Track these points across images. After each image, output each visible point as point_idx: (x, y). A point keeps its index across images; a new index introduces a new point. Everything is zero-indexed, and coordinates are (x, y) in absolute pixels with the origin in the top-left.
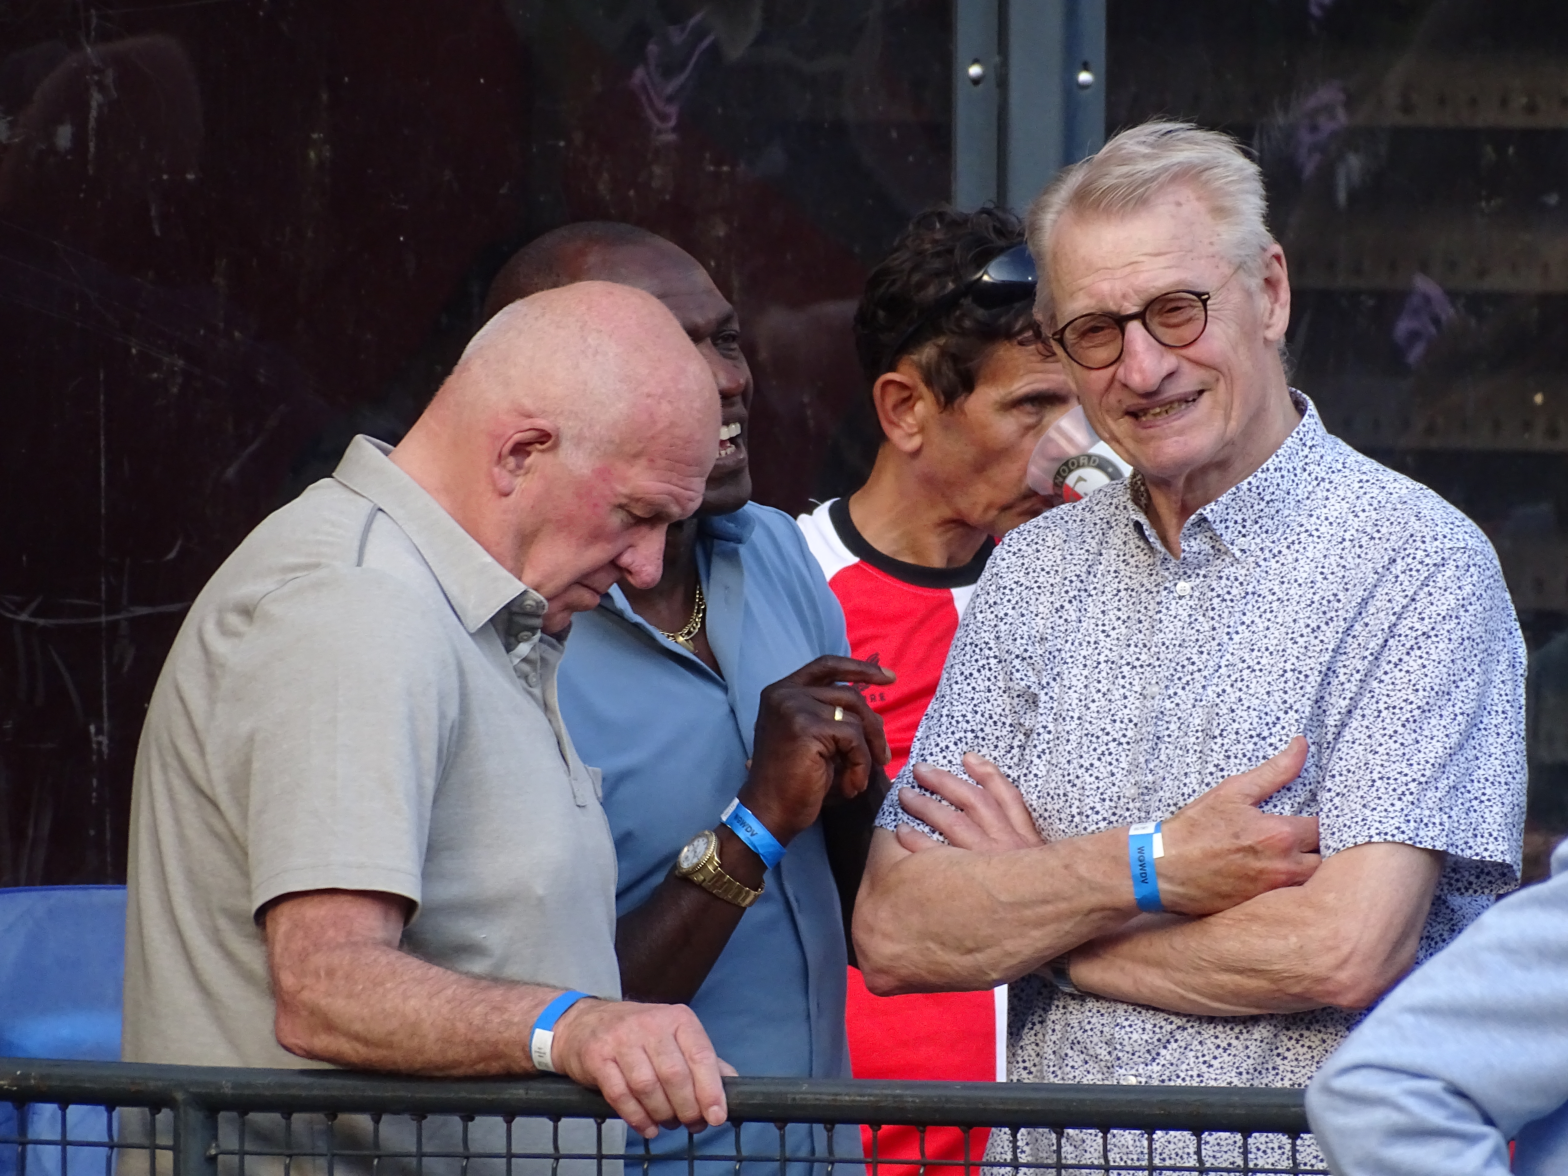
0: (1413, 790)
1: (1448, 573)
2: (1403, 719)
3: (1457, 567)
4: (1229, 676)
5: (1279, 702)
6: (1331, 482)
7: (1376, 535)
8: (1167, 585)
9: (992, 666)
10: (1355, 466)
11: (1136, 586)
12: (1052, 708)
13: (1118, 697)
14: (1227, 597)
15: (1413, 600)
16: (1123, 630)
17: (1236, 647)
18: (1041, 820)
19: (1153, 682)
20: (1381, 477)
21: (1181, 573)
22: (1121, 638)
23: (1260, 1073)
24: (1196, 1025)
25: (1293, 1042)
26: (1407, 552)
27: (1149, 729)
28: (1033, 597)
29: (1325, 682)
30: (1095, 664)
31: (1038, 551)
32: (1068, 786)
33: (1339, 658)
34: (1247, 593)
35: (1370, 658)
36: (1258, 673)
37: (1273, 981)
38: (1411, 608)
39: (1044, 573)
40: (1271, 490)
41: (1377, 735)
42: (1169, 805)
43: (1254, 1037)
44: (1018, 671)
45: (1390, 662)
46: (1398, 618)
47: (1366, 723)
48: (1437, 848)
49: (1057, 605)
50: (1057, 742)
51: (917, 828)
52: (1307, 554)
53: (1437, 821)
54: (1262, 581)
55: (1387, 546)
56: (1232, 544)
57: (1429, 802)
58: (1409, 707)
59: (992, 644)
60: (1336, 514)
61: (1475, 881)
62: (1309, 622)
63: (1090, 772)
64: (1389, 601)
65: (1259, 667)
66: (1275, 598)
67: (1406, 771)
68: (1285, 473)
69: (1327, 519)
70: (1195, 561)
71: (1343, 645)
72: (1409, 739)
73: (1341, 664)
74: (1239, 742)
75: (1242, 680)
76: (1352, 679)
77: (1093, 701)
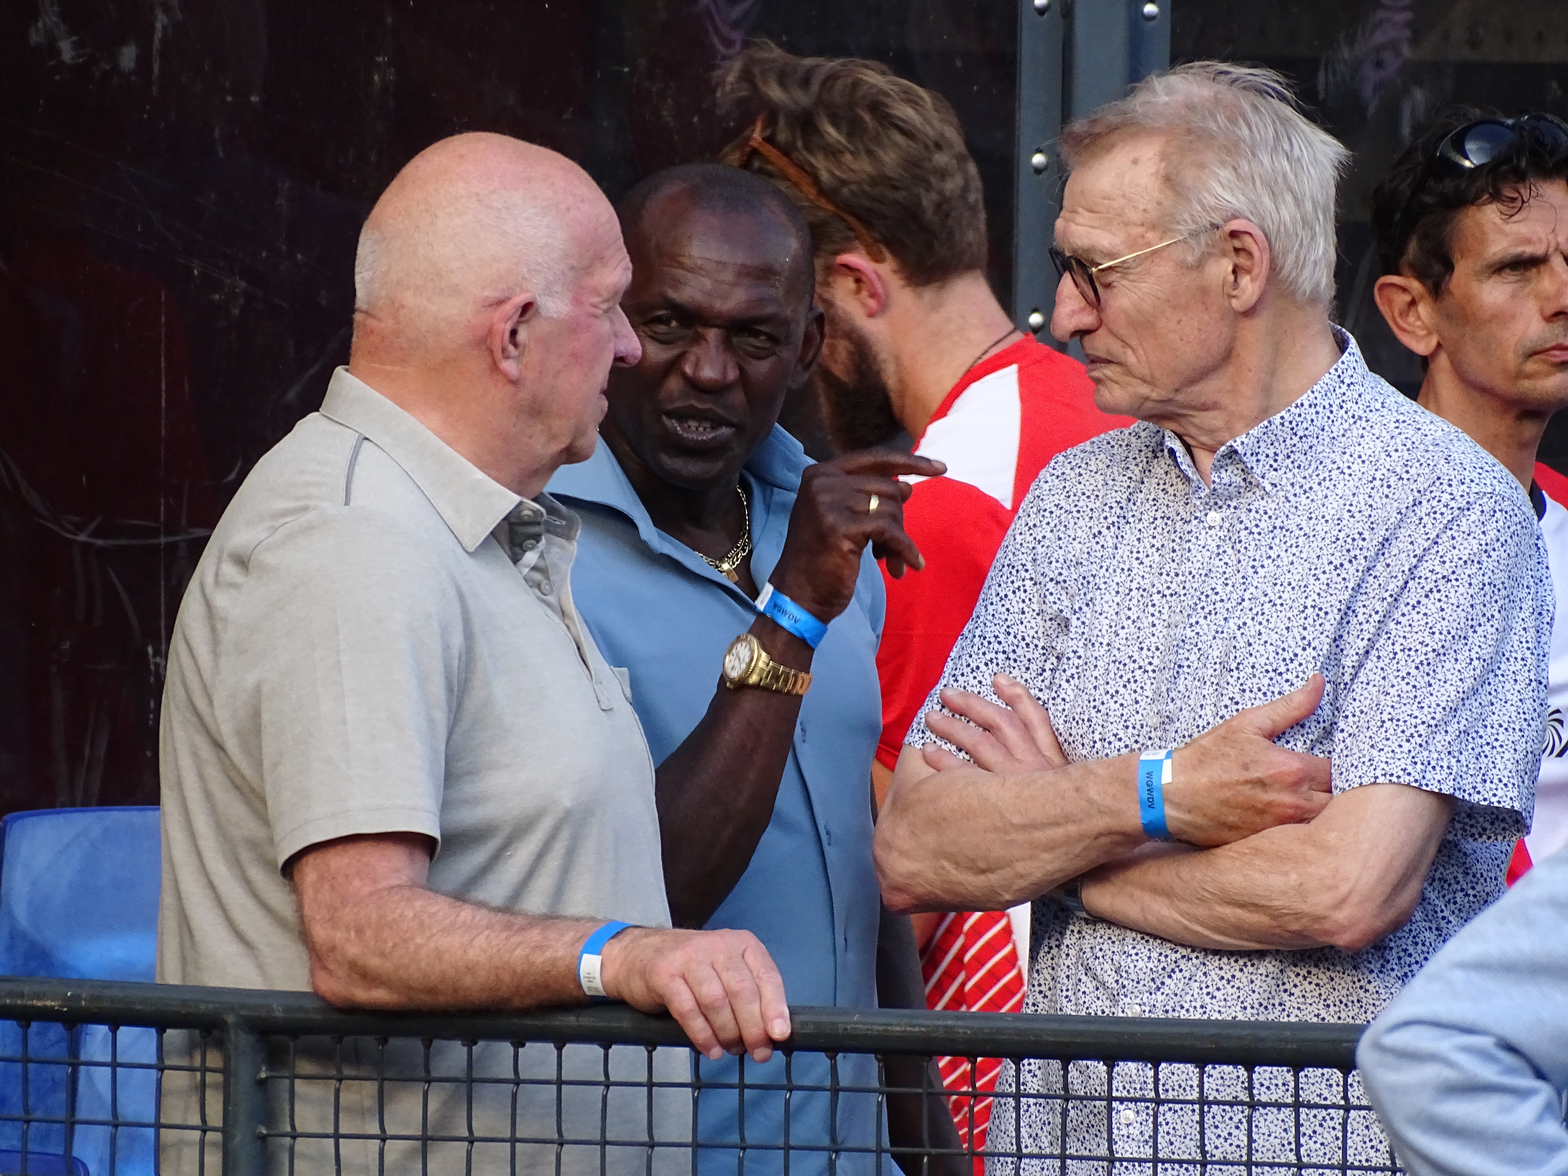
0: (1422, 732)
1: (1473, 517)
2: (1418, 661)
3: (1482, 512)
4: (1251, 609)
5: (1298, 638)
6: (1367, 421)
7: (1405, 476)
8: (1198, 514)
9: (1027, 588)
10: (1394, 407)
11: (1173, 515)
12: (1083, 633)
13: (1146, 624)
14: (1255, 530)
15: (1436, 543)
16: (1157, 558)
17: (1260, 580)
18: (1066, 745)
19: (1178, 611)
20: (1418, 418)
21: (1212, 504)
22: (1154, 566)
23: (1266, 1008)
24: (1201, 956)
25: (1300, 978)
26: (1433, 495)
27: (1171, 657)
28: (1072, 521)
29: (1344, 621)
30: (1127, 591)
31: (1080, 475)
32: (1093, 712)
33: (1359, 597)
34: (1275, 528)
35: (1389, 600)
36: (1279, 607)
37: (1274, 917)
38: (1433, 551)
39: (1084, 497)
40: (1305, 425)
41: (1391, 677)
42: (1184, 737)
43: (1260, 971)
44: (1051, 594)
45: (1408, 604)
46: (1419, 561)
47: (1381, 664)
48: (1444, 791)
49: (1095, 531)
50: (1085, 667)
51: (944, 747)
52: (1337, 491)
53: (1445, 765)
54: (1291, 516)
55: (1414, 487)
56: (1263, 477)
57: (1438, 745)
58: (1424, 650)
59: (1029, 566)
60: (1369, 452)
61: (1489, 827)
62: (1332, 559)
63: (1115, 699)
64: (1412, 543)
65: (1281, 601)
66: (1302, 533)
67: (1416, 713)
68: (1320, 409)
69: (1360, 457)
70: (1226, 493)
71: (1364, 585)
72: (1422, 682)
73: (1360, 604)
74: (1254, 676)
75: (1263, 614)
76: (1371, 620)
77: (1123, 628)
